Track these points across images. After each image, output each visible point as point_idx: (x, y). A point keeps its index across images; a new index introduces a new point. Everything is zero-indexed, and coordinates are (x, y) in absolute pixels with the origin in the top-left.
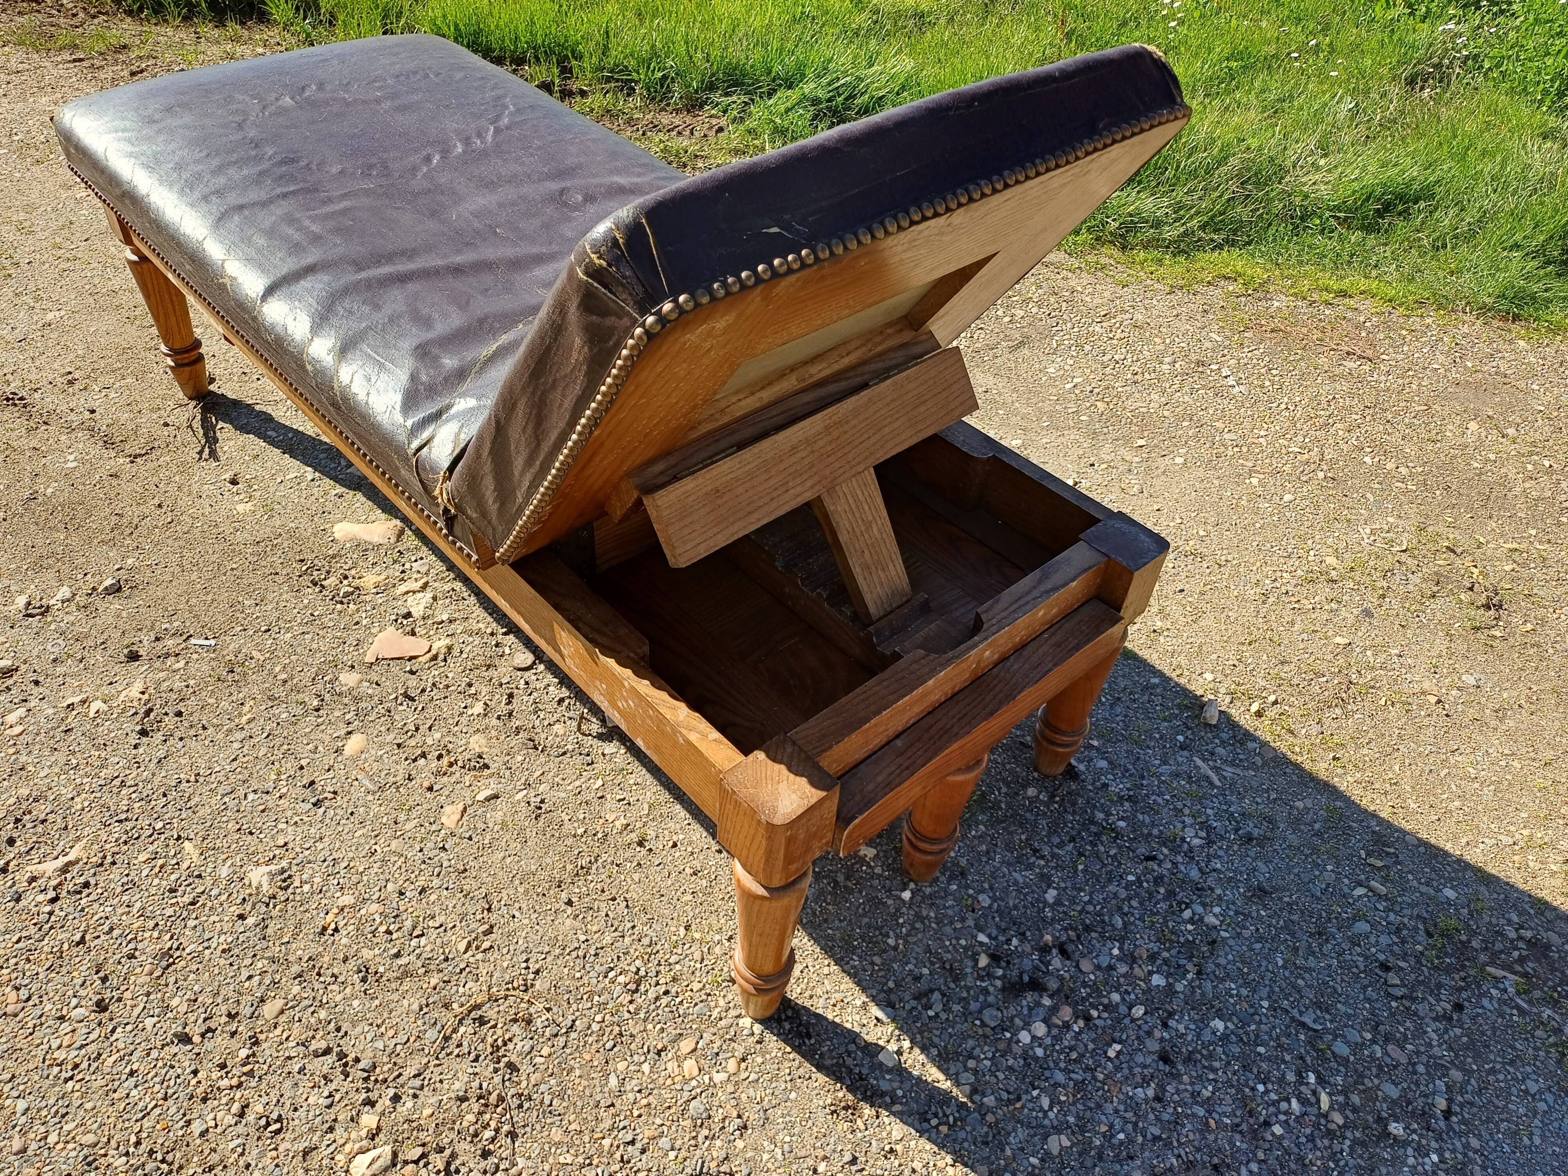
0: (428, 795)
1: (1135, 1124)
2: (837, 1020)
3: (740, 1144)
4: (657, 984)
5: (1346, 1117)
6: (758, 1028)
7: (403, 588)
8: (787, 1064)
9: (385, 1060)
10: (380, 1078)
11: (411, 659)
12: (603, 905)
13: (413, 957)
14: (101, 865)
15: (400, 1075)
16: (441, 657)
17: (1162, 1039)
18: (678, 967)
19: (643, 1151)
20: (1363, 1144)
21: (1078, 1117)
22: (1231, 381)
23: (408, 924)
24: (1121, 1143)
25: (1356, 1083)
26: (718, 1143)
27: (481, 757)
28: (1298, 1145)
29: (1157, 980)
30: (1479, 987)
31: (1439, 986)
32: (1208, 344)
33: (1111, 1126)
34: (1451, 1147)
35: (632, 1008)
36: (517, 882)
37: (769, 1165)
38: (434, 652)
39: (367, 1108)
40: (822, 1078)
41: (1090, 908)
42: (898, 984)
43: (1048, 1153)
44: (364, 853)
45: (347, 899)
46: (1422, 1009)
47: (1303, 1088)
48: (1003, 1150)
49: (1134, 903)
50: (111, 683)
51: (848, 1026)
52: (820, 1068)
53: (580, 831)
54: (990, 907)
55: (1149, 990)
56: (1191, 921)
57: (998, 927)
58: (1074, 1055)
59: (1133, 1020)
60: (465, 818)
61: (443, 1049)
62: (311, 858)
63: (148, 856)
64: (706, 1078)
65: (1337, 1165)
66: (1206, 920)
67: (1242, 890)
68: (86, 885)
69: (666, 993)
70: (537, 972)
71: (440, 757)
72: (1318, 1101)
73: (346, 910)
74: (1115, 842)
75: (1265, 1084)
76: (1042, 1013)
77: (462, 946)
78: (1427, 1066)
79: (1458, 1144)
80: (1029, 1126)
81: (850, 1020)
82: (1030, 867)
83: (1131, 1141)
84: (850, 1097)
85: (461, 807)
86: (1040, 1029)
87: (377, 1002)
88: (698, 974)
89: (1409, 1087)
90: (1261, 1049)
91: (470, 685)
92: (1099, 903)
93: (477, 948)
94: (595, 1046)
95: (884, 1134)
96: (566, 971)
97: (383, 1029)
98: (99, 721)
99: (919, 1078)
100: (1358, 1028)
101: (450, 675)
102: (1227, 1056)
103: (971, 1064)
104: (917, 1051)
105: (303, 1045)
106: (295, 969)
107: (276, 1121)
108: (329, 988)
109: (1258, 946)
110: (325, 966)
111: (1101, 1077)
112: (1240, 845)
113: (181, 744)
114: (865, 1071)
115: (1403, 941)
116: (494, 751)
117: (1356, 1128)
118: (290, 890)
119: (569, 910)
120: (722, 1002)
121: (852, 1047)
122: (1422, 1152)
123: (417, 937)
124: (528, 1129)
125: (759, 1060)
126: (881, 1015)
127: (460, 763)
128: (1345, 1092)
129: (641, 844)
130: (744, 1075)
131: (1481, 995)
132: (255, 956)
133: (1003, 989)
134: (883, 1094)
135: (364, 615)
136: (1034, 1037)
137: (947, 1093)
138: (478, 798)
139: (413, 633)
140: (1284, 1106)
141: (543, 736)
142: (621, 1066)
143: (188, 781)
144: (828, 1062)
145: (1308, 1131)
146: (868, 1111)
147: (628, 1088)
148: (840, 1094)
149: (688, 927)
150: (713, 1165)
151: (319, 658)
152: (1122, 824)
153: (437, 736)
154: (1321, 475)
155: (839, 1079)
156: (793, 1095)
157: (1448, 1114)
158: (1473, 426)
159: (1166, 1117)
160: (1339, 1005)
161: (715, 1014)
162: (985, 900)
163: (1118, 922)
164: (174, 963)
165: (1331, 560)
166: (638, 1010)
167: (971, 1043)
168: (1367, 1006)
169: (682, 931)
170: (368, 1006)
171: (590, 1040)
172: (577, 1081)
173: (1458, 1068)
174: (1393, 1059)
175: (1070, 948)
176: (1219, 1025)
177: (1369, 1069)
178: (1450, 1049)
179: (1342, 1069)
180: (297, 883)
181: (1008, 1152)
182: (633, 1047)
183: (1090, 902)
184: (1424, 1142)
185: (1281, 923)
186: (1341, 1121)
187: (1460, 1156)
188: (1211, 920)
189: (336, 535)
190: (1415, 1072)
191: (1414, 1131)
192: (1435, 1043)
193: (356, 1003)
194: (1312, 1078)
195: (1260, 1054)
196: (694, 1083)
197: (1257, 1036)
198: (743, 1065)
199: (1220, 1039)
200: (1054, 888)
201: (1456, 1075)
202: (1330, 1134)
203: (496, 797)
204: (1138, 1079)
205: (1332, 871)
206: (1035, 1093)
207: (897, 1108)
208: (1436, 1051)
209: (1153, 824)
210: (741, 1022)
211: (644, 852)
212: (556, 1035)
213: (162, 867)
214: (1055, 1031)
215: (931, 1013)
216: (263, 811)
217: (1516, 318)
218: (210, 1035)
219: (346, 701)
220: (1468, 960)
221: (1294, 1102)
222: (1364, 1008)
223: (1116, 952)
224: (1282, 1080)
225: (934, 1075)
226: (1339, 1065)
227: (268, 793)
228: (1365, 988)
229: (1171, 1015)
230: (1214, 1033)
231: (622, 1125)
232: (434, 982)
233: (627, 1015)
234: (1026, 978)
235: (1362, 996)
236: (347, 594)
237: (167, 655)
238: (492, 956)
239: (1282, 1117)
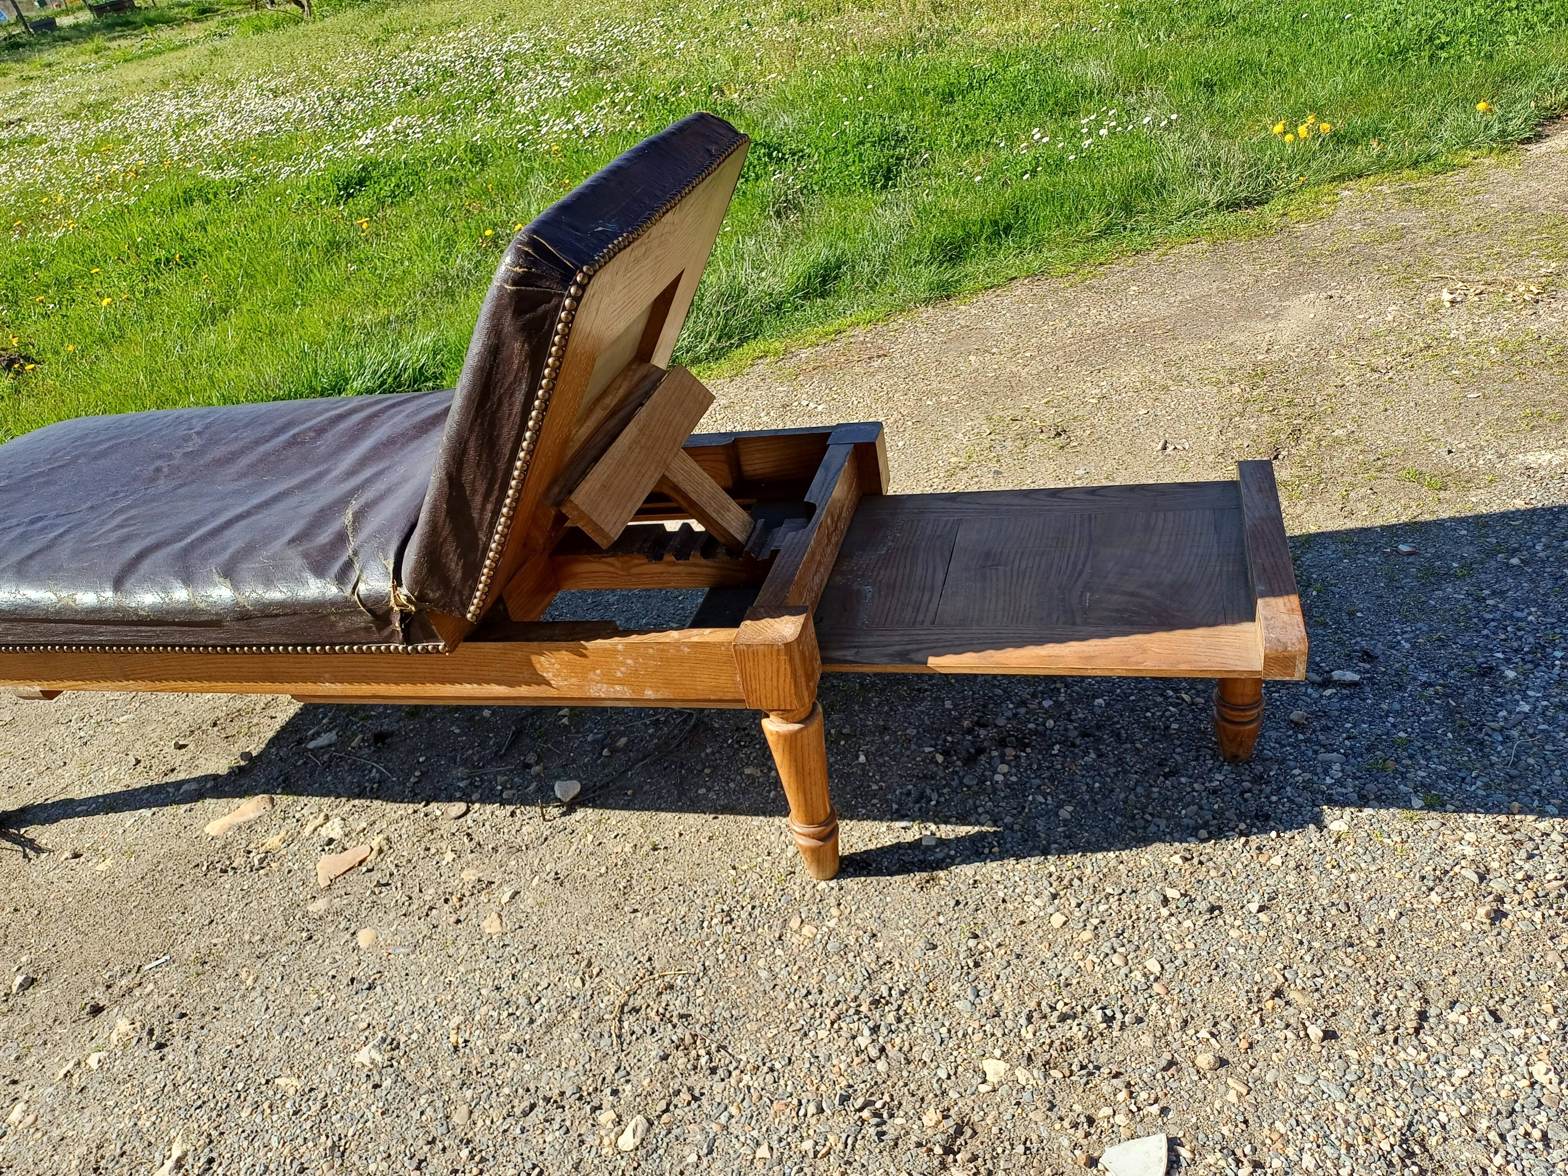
0: (460, 926)
1: (1099, 775)
2: (879, 846)
3: (879, 945)
4: (743, 908)
5: (1203, 697)
6: (833, 883)
7: (309, 829)
8: (869, 888)
9: (583, 1078)
10: (591, 1089)
11: (360, 863)
12: (661, 896)
13: (546, 1015)
14: (211, 1142)
15: (604, 1079)
16: (386, 848)
17: (1075, 728)
18: (748, 891)
19: (821, 992)
21: (1064, 793)
22: (812, 405)
23: (522, 1001)
24: (1100, 788)
26: (865, 954)
27: (479, 881)
28: (1191, 725)
29: (1047, 704)
32: (780, 395)
33: (1087, 784)
35: (738, 930)
36: (583, 926)
37: (908, 941)
38: (376, 848)
39: (598, 1112)
40: (898, 878)
42: (900, 805)
43: (1065, 820)
44: (442, 988)
45: (456, 1020)
47: (1170, 700)
48: (1039, 837)
49: (1000, 678)
50: (92, 1038)
51: (889, 843)
52: (891, 874)
53: (603, 870)
54: (918, 732)
55: (1047, 711)
57: (932, 739)
58: (1035, 767)
59: (1051, 730)
60: (504, 919)
61: (622, 1044)
62: (400, 1018)
63: (250, 1109)
64: (825, 929)
68: (211, 1161)
69: (753, 908)
70: (650, 959)
71: (446, 901)
72: (1183, 700)
73: (462, 1026)
75: (1149, 712)
76: (998, 760)
77: (578, 983)
80: (1042, 816)
81: (888, 840)
82: (924, 699)
83: (1104, 784)
84: (924, 874)
85: (494, 916)
86: (1004, 768)
87: (542, 1056)
88: (765, 885)
90: (1133, 698)
91: (428, 849)
92: (980, 691)
93: (591, 977)
94: (732, 966)
95: (963, 878)
96: (670, 944)
97: (564, 1065)
98: (106, 1067)
99: (957, 838)
101: (405, 853)
102: (1117, 713)
103: (980, 810)
104: (942, 826)
105: (509, 1116)
106: (455, 1084)
107: (533, 1169)
108: (496, 1074)
110: (479, 1065)
111: (1059, 767)
113: (205, 1031)
114: (921, 857)
116: (489, 871)
118: (402, 1046)
119: (639, 915)
120: (795, 887)
121: (901, 851)
123: (537, 1002)
124: (730, 1038)
125: (849, 898)
126: (904, 824)
127: (467, 894)
128: (1192, 688)
129: (655, 849)
130: (847, 911)
132: (412, 1099)
133: (964, 765)
134: (943, 860)
135: (290, 864)
136: (1004, 775)
137: (979, 833)
138: (503, 902)
139: (345, 849)
140: (1168, 714)
141: (519, 840)
142: (761, 963)
143: (238, 1046)
144: (894, 869)
145: (1191, 716)
146: (941, 874)
147: (777, 970)
148: (918, 878)
149: (734, 868)
150: (873, 965)
151: (277, 911)
153: (431, 891)
154: (910, 423)
155: (909, 872)
156: (888, 899)
158: (972, 358)
159: (1112, 760)
161: (797, 895)
162: (912, 732)
163: (999, 692)
164: (346, 1149)
165: (953, 460)
166: (743, 929)
167: (971, 801)
169: (733, 872)
170: (538, 1062)
171: (726, 965)
172: (738, 991)
175: (983, 721)
176: (1099, 701)
180: (403, 1039)
181: (1043, 835)
182: (758, 948)
183: (974, 693)
186: (1203, 701)
189: (212, 834)
193: (527, 1067)
194: (1171, 693)
195: (1133, 701)
196: (819, 937)
197: (1124, 693)
198: (842, 907)
199: (1106, 707)
200: (947, 701)
202: (1203, 710)
203: (517, 893)
204: (1081, 754)
206: (1030, 798)
207: (958, 860)
210: (819, 887)
211: (662, 852)
212: (699, 980)
213: (270, 1107)
214: (1013, 764)
215: (933, 803)
216: (327, 1020)
217: (948, 297)
218: (424, 1164)
219: (330, 918)
221: (1171, 708)
223: (1011, 706)
224: (1156, 704)
225: (963, 830)
227: (319, 1008)
229: (1069, 714)
230: (1101, 707)
231: (792, 990)
232: (576, 1015)
233: (738, 936)
234: (972, 751)
236: (261, 861)
237: (130, 990)
238: (607, 973)
239: (1172, 719)
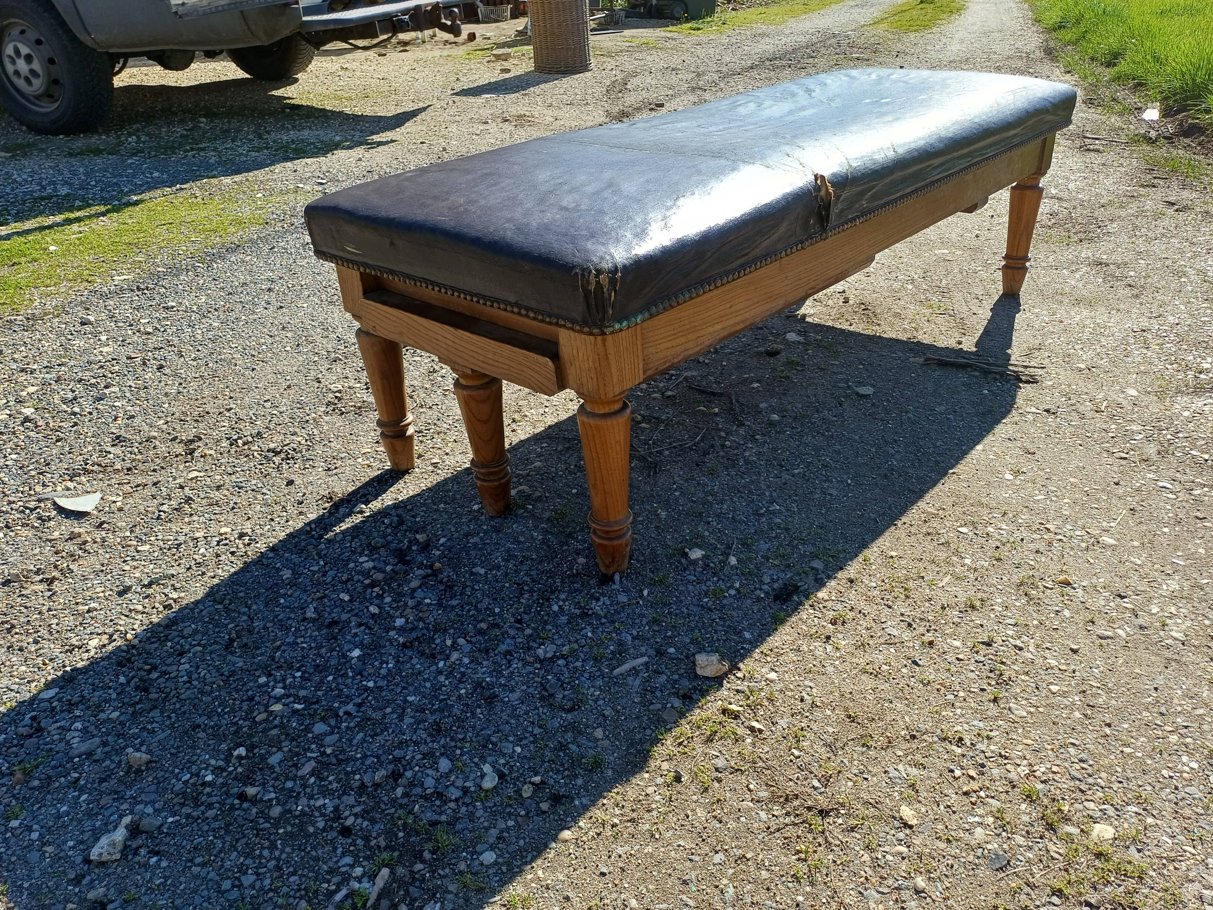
5: (260, 723)
20: (236, 732)
25: (287, 735)
29: (400, 622)
30: (366, 858)
31: (373, 821)
34: (213, 794)
40: (352, 490)
41: (468, 589)
46: (350, 800)
47: (292, 700)
49: (473, 612)
51: (384, 495)
52: (359, 488)
55: (391, 618)
56: (455, 643)
58: (346, 580)
59: (367, 607)
65: (225, 713)
66: (455, 652)
67: (488, 679)
74: (534, 603)
75: (301, 677)
76: (380, 566)
78: (291, 790)
79: (214, 799)
81: (387, 496)
84: (338, 499)
86: (368, 566)
89: (274, 772)
92: (473, 594)
99: (344, 521)
100: (338, 744)
102: (329, 657)
104: (362, 519)
109: (428, 685)
112: (541, 683)
114: (352, 502)
115: (426, 798)
117: (250, 728)
121: (370, 497)
122: (217, 771)
125: (367, 470)
126: (389, 505)
128: (282, 726)
130: (359, 467)
131: (356, 857)
134: (336, 509)
136: (362, 563)
137: (332, 531)
145: (256, 697)
146: (328, 505)
148: (340, 496)
149: (455, 442)
152: (555, 608)
155: (350, 494)
156: (344, 482)
157: (242, 797)
159: (290, 622)
160: (361, 735)
162: (474, 541)
163: (454, 602)
167: (364, 538)
168: (359, 756)
169: (452, 441)
173: (282, 814)
174: (303, 765)
175: (433, 579)
176: (356, 653)
177: (298, 746)
178: (303, 813)
179: (302, 727)
183: (472, 589)
184: (225, 774)
185: (451, 703)
186: (258, 719)
187: (204, 798)
188: (455, 656)
190: (287, 779)
191: (235, 769)
192: (312, 802)
195: (327, 676)
196: (358, 453)
197: (342, 676)
198: (365, 466)
199: (344, 654)
201: (276, 811)
202: (250, 711)
205: (514, 751)
208: (303, 801)
209: (557, 626)
214: (366, 572)
220: (401, 855)
222: (357, 753)
223: (427, 601)
224: (302, 687)
226: (307, 725)
228: (378, 757)
229: (368, 628)
230: (349, 651)
234: (409, 559)
235: (369, 753)
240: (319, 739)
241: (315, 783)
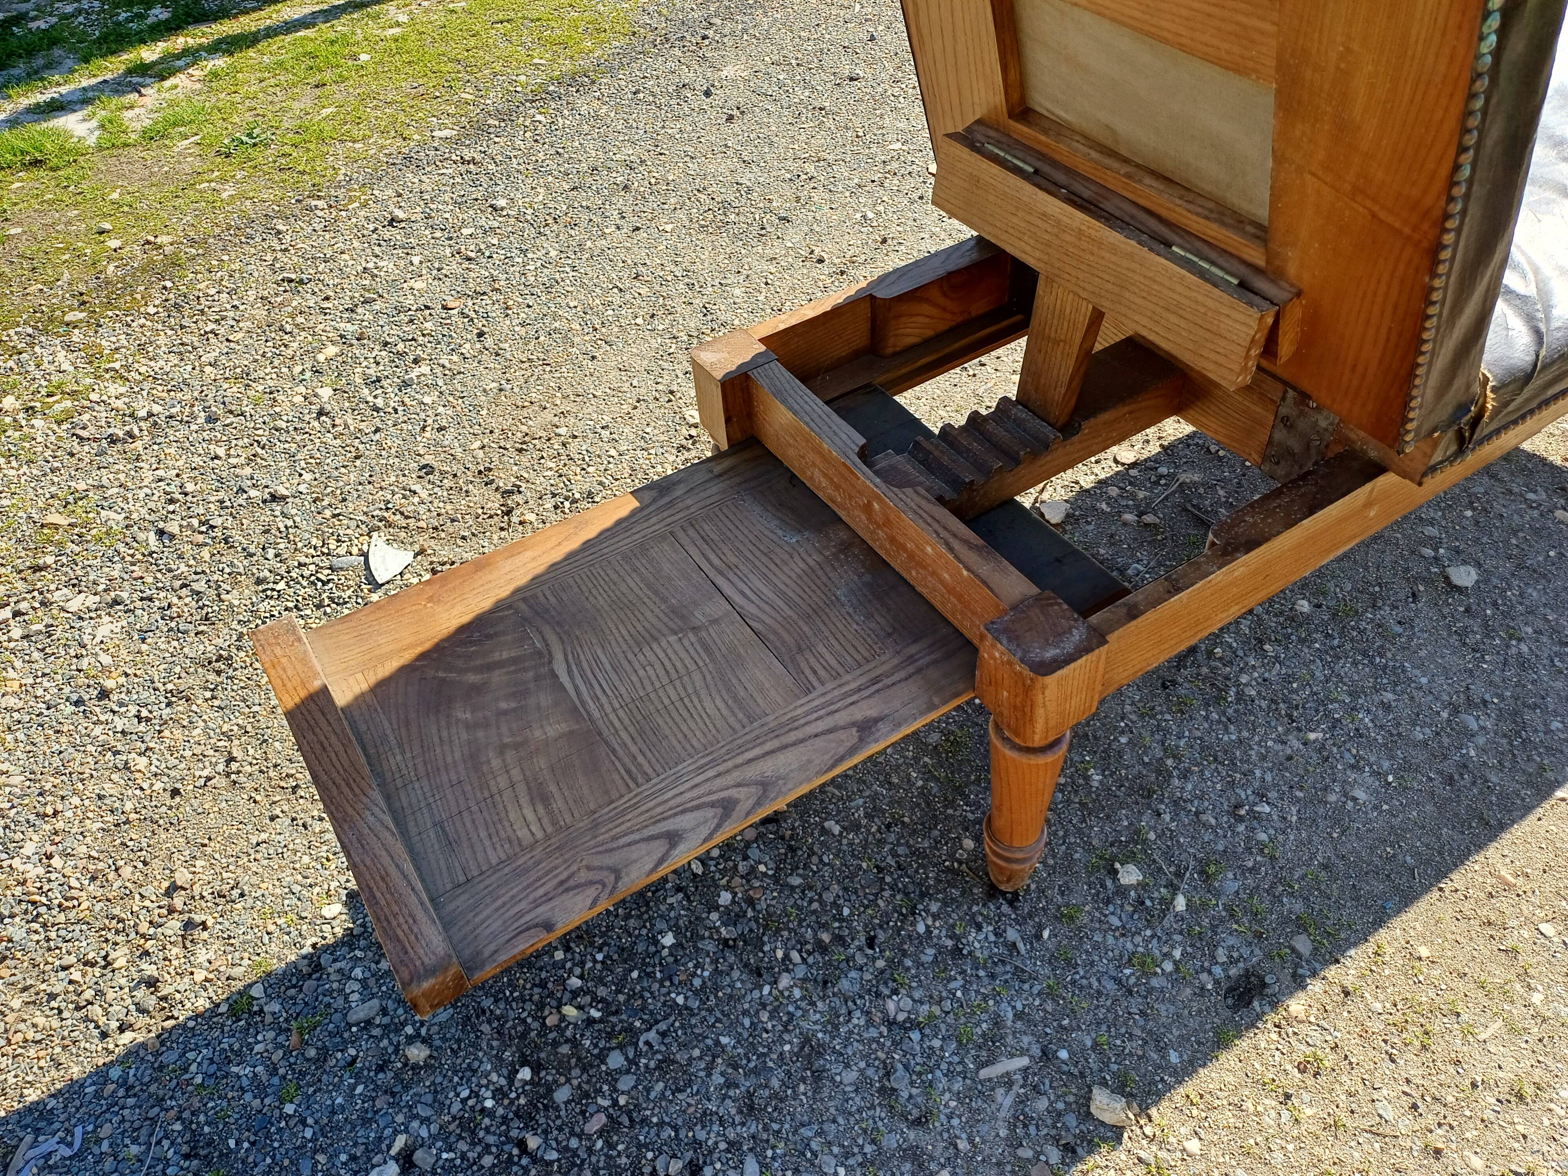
5: (550, 1030)
20: (523, 1036)
25: (579, 1059)
28: (541, 968)
29: (725, 898)
34: (492, 1130)
41: (815, 859)
47: (588, 999)
49: (815, 905)
55: (717, 886)
56: (787, 957)
65: (514, 999)
66: (785, 974)
67: (820, 1035)
72: (572, 1005)
74: (895, 911)
75: (602, 963)
78: (575, 1154)
79: (492, 1139)
82: (867, 815)
89: (559, 1117)
90: (635, 974)
92: (819, 870)
100: (633, 1093)
102: (637, 937)
109: (747, 1022)
112: (884, 1062)
117: (539, 1035)
122: (499, 1094)
128: (574, 1042)
140: (577, 971)
152: (921, 928)
157: (522, 1146)
160: (661, 1085)
163: (796, 881)
168: (655, 1120)
174: (592, 1115)
175: (772, 827)
176: (668, 940)
177: (588, 1082)
179: (596, 1051)
183: (820, 861)
184: (506, 1102)
185: (771, 1064)
186: (548, 1020)
187: (482, 1134)
188: (785, 981)
190: (572, 1134)
191: (518, 1097)
194: (595, 1014)
195: (631, 971)
197: (648, 975)
200: (841, 833)
202: (541, 1006)
209: (919, 964)
221: (578, 983)
222: (653, 1115)
223: (762, 868)
224: (601, 981)
226: (601, 1050)
228: (676, 1129)
229: (687, 897)
230: (661, 932)
235: (667, 1120)
239: (569, 965)
240: (613, 1077)
241: (602, 1149)
